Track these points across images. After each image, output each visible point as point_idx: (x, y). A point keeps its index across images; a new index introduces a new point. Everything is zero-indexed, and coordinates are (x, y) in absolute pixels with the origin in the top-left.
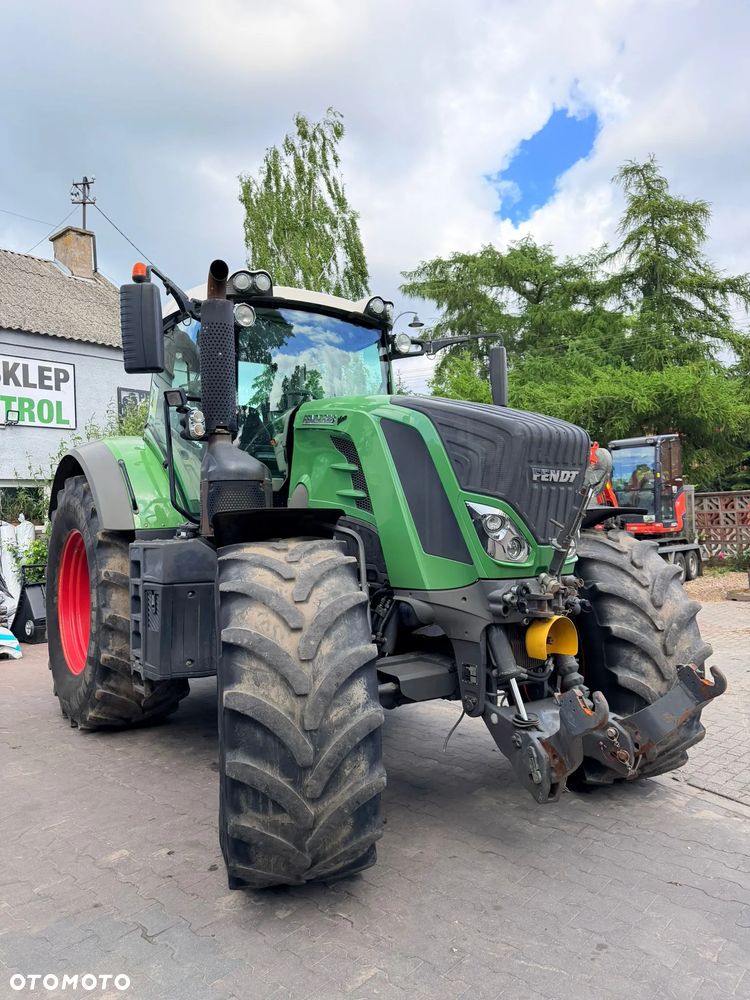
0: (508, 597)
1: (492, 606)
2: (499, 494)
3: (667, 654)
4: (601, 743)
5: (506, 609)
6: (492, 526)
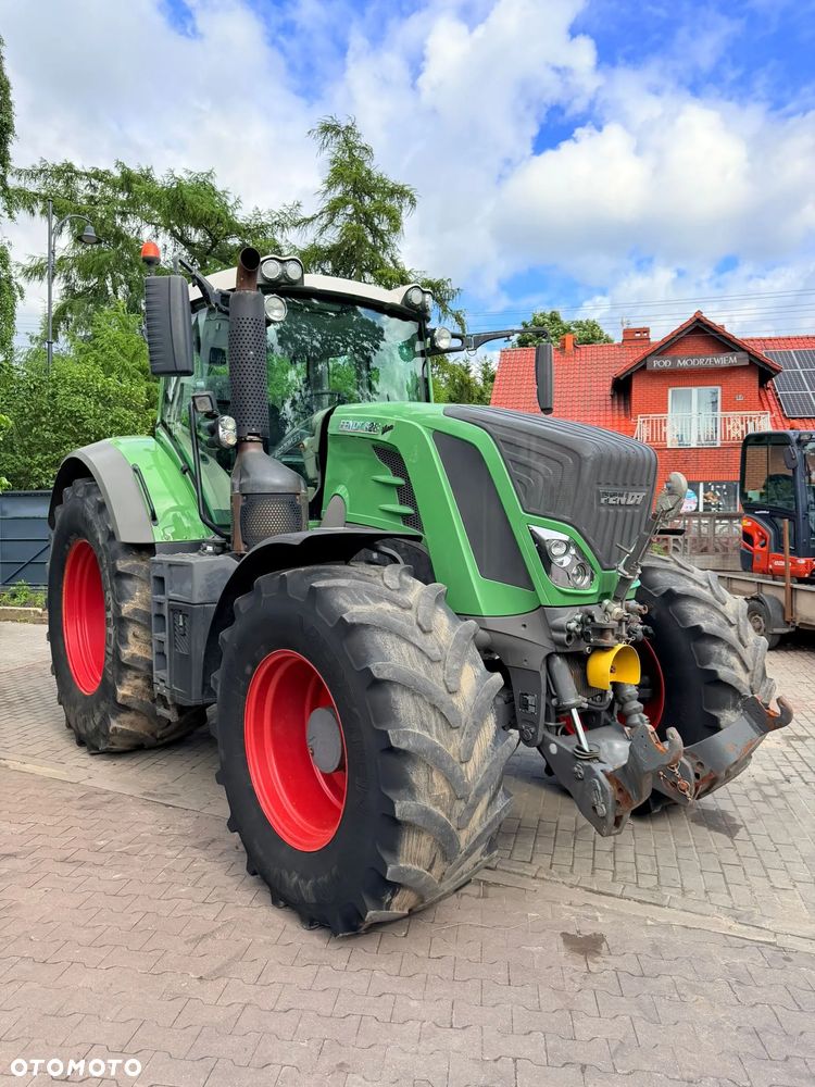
0: (573, 626)
1: (555, 634)
5: (569, 638)
6: (556, 551)
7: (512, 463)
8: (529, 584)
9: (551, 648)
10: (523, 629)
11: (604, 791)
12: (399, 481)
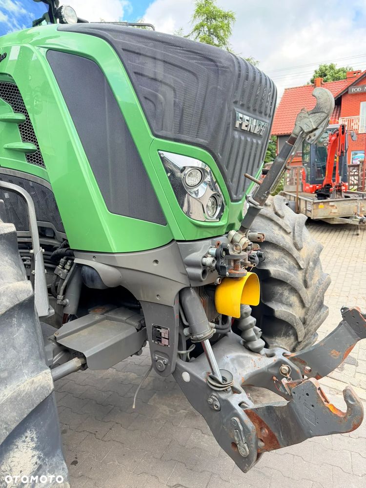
0: (209, 260)
1: (191, 270)
2: (201, 141)
3: (306, 286)
4: (275, 378)
5: (204, 273)
6: (190, 181)
7: (135, 76)
8: (160, 218)
9: (183, 283)
10: (155, 264)
11: (246, 430)
12: (21, 117)
